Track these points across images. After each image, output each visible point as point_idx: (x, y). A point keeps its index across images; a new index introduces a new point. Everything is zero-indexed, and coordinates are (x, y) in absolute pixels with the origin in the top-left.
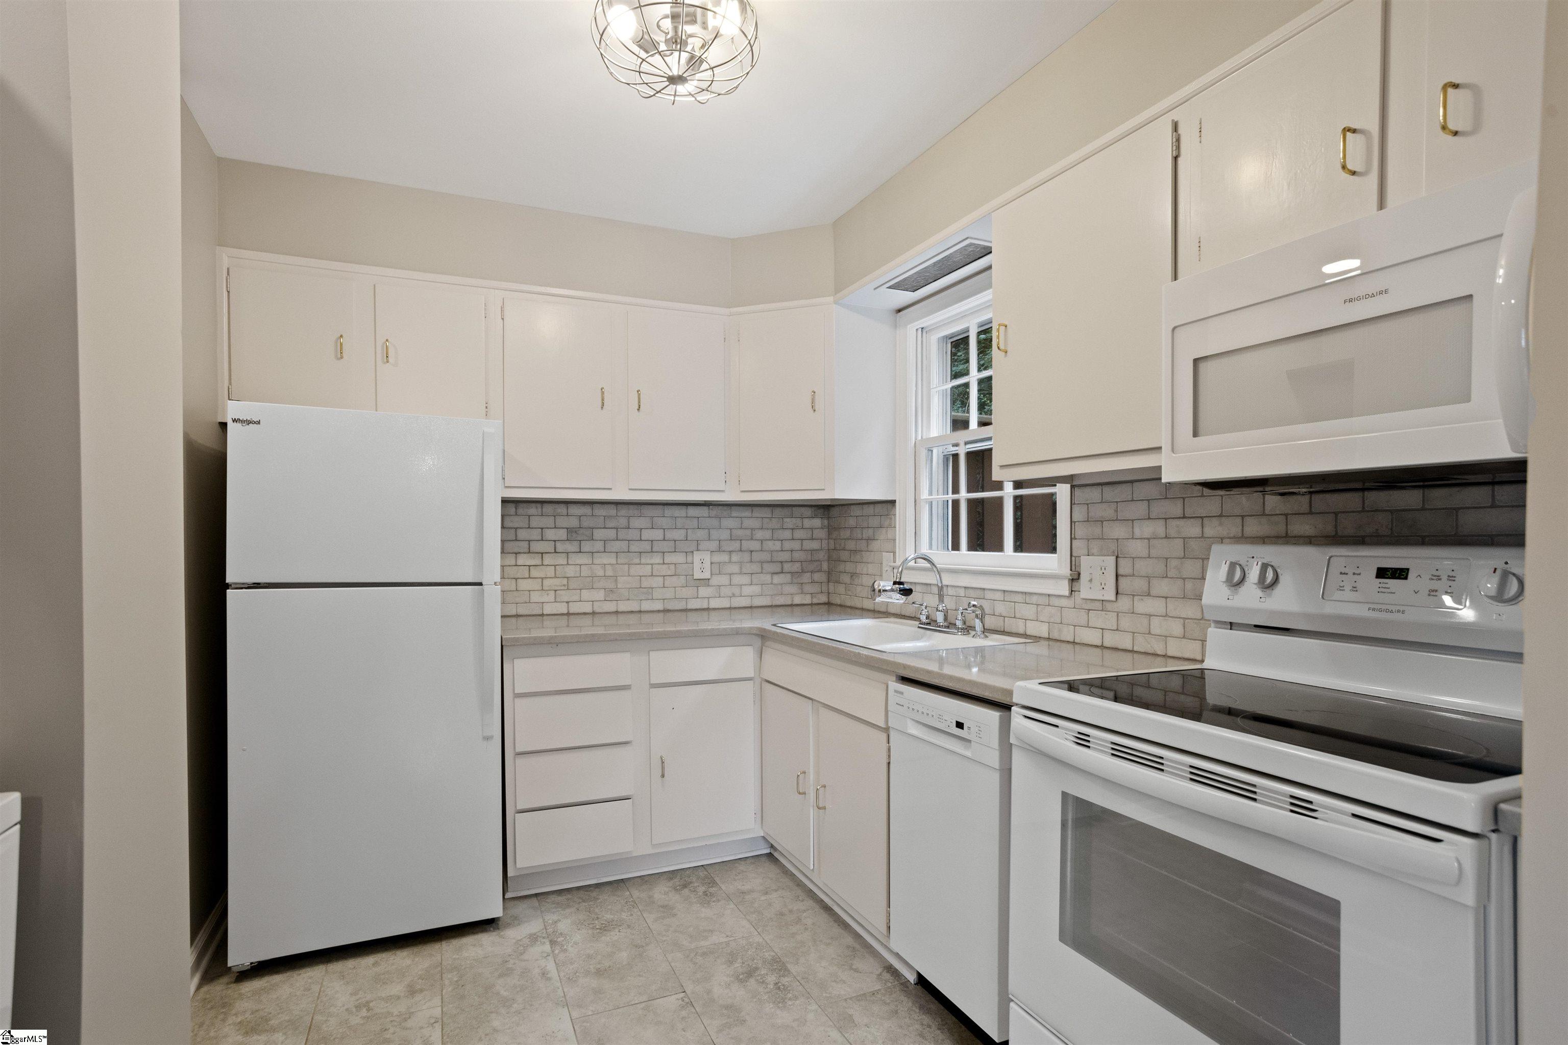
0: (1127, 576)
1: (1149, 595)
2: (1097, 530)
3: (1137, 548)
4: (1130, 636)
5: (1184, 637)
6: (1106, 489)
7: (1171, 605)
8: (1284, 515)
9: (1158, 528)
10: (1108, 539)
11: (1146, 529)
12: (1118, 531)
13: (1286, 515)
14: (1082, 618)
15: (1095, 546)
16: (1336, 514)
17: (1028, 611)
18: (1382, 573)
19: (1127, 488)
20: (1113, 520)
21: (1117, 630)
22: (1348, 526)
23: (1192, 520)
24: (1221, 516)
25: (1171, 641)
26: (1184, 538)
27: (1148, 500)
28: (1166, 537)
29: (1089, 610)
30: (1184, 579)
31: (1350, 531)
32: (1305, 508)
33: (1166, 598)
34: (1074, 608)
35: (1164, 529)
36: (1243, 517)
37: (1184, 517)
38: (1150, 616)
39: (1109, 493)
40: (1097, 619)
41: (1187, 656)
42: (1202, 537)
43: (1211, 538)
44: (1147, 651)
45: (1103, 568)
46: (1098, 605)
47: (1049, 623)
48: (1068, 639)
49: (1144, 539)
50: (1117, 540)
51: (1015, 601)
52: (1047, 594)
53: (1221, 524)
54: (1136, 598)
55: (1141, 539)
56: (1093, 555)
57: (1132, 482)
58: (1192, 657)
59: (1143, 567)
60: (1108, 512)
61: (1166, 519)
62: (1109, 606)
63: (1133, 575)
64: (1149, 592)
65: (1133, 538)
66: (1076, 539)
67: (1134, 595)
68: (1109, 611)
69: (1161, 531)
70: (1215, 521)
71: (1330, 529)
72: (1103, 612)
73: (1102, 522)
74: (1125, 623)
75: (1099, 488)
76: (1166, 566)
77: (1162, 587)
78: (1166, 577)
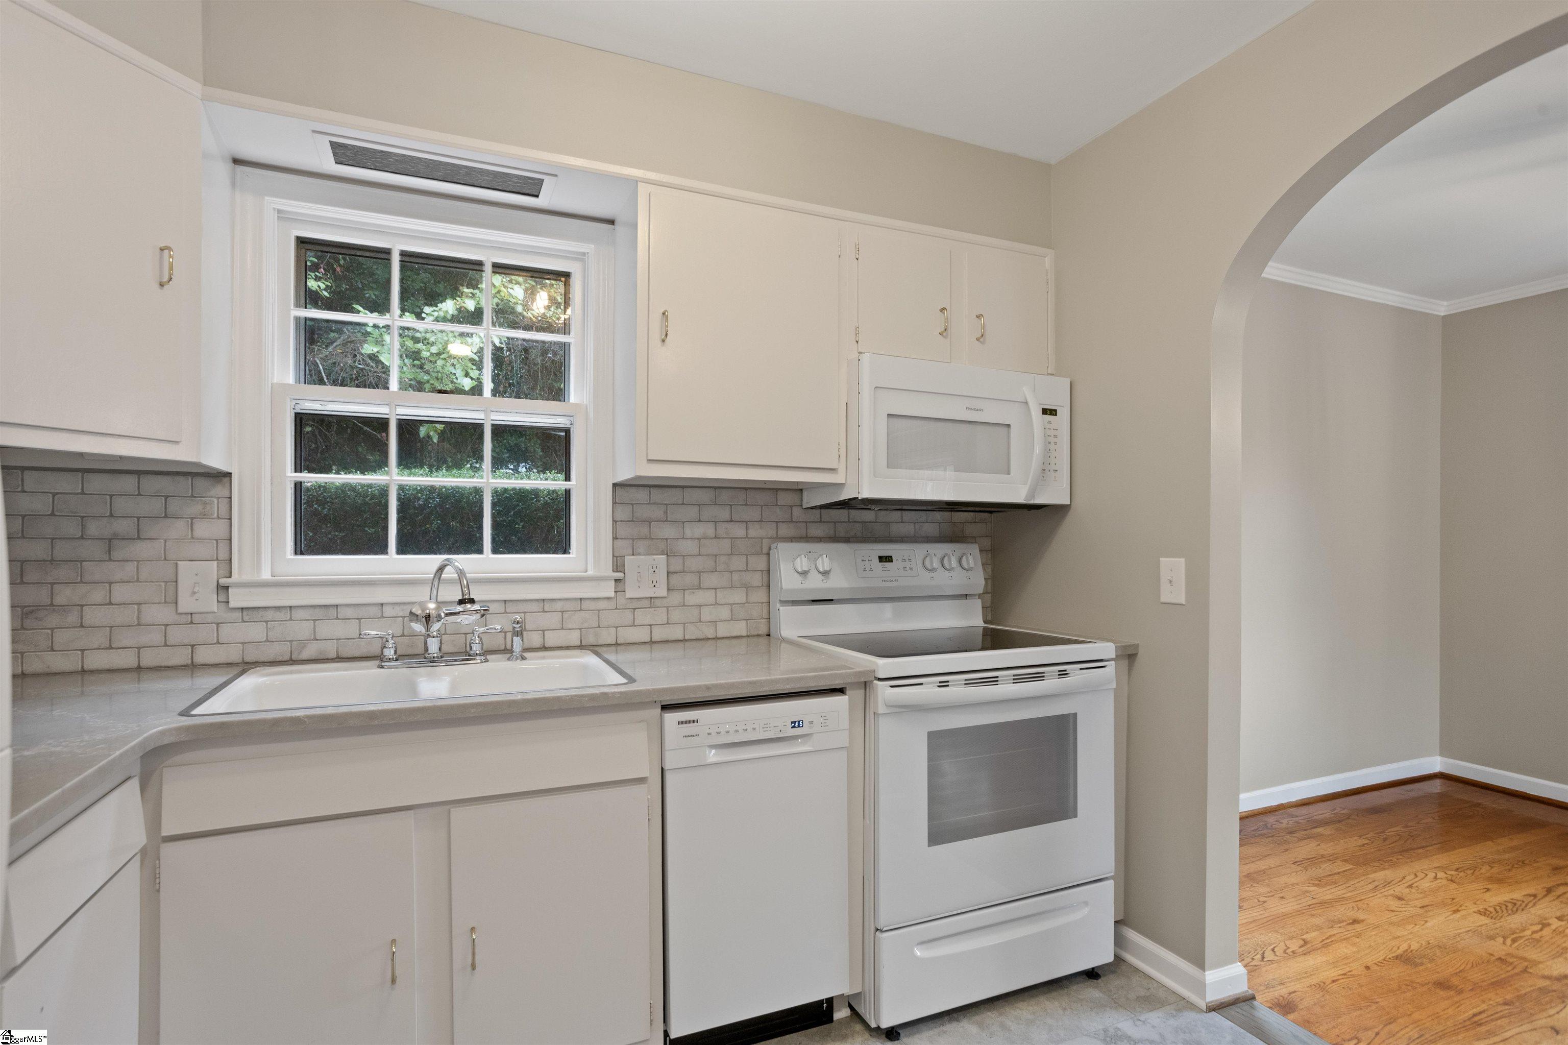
0: (677, 573)
1: (700, 588)
2: (644, 530)
3: (689, 547)
4: (681, 627)
5: (732, 620)
6: (653, 491)
7: (720, 594)
8: (805, 522)
9: (709, 530)
10: (657, 539)
11: (699, 530)
12: (668, 531)
13: (806, 522)
14: (628, 616)
15: (641, 546)
16: (835, 523)
17: (552, 620)
18: (882, 559)
19: (678, 492)
20: (662, 521)
21: (668, 623)
22: (842, 531)
23: (738, 523)
24: (761, 521)
25: (720, 625)
26: (731, 538)
27: (699, 505)
28: (716, 537)
29: (635, 609)
30: (731, 572)
31: (842, 535)
32: (817, 518)
33: (716, 589)
34: (616, 609)
35: (714, 530)
36: (777, 523)
37: (731, 521)
38: (700, 606)
39: (657, 495)
40: (643, 617)
41: (735, 634)
42: (747, 537)
43: (753, 538)
44: (698, 637)
45: (654, 567)
46: (646, 603)
47: (580, 629)
48: (609, 642)
49: (695, 538)
50: (667, 539)
51: (526, 611)
52: (578, 599)
53: (761, 528)
54: (687, 592)
55: (691, 539)
56: (639, 554)
57: (683, 487)
58: (739, 634)
59: (694, 564)
60: (658, 513)
61: (715, 522)
62: (658, 603)
63: (684, 571)
64: (700, 585)
65: (683, 538)
66: (617, 539)
67: (684, 590)
68: (658, 607)
69: (710, 532)
70: (757, 525)
71: (832, 533)
72: (650, 609)
73: (650, 522)
74: (676, 615)
75: (647, 490)
76: (716, 562)
77: (712, 580)
78: (716, 571)
